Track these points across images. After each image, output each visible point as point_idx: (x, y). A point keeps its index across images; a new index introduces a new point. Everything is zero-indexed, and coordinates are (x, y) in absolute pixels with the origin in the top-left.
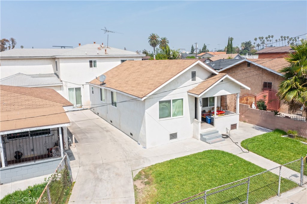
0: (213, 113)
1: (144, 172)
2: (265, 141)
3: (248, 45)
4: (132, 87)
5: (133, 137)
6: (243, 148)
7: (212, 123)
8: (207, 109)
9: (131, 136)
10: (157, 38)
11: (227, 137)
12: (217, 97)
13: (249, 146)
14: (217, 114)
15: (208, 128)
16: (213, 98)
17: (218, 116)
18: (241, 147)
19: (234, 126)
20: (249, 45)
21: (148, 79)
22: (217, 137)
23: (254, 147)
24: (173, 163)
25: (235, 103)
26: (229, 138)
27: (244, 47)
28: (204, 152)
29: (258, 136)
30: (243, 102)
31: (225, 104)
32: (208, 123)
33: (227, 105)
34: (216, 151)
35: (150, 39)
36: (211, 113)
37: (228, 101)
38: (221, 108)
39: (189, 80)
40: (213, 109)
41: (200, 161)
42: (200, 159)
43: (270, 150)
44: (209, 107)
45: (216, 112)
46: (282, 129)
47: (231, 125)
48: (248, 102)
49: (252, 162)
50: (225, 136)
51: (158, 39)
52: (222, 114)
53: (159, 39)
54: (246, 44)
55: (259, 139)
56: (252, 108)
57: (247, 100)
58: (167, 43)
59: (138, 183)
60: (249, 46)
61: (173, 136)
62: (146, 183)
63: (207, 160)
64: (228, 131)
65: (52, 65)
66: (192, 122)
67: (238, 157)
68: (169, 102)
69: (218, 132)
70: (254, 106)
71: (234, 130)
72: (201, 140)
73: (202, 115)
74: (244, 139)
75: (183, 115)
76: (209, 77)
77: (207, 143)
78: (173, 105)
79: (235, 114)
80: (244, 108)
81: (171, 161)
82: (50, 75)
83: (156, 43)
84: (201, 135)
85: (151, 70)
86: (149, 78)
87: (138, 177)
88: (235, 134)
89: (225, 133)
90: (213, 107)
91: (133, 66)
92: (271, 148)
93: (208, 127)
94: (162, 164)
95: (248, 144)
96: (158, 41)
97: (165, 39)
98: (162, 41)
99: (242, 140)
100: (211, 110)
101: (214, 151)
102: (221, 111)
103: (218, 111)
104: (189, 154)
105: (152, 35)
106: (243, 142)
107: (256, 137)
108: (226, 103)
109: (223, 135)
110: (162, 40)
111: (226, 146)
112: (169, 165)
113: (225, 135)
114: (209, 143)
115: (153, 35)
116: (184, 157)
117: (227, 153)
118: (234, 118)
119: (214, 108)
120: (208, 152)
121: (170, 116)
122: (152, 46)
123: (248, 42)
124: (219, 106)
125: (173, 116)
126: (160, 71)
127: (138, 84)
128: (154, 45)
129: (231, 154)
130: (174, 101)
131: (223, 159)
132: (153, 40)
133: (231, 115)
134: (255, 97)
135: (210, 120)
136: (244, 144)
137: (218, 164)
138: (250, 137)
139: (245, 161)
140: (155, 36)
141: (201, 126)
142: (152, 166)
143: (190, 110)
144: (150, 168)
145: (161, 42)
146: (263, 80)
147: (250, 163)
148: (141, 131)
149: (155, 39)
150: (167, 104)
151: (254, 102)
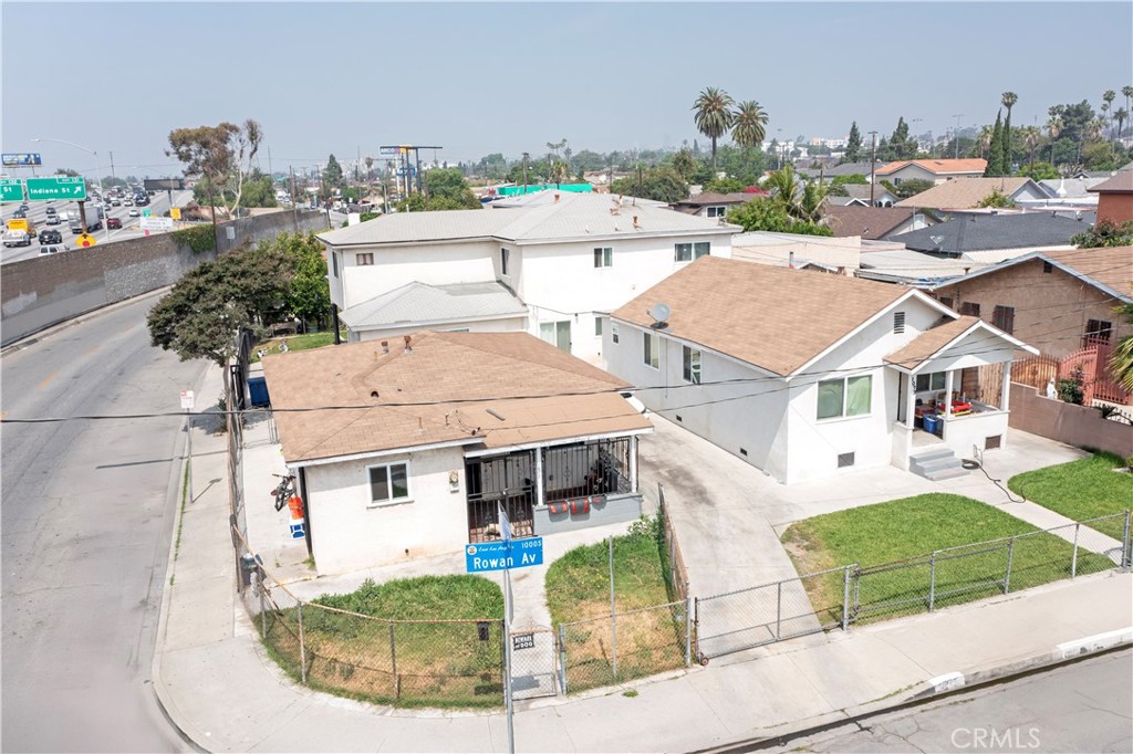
0: (943, 408)
1: (797, 528)
2: (1068, 479)
3: (1075, 119)
4: (751, 344)
5: (749, 457)
6: (1011, 493)
7: (938, 431)
8: (926, 397)
9: (743, 455)
10: (725, 104)
11: (976, 466)
12: (955, 371)
13: (1028, 488)
14: (952, 412)
15: (930, 444)
16: (944, 374)
17: (953, 416)
18: (1008, 490)
19: (993, 442)
20: (1080, 118)
21: (788, 326)
22: (949, 466)
23: (1038, 491)
24: (855, 515)
25: (1000, 382)
26: (979, 470)
27: (1057, 126)
28: (921, 497)
29: (1054, 466)
30: (1021, 377)
31: (972, 384)
32: (927, 431)
33: (979, 387)
34: (948, 495)
35: (698, 110)
36: (936, 407)
37: (982, 377)
38: (961, 395)
39: (889, 331)
40: (943, 396)
41: (913, 514)
42: (913, 510)
43: (1076, 498)
44: (931, 391)
45: (949, 407)
46: (1119, 454)
47: (988, 438)
48: (1038, 377)
49: (1029, 521)
50: (970, 465)
51: (727, 107)
52: (964, 410)
53: (733, 109)
54: (1068, 113)
55: (1053, 475)
56: (1046, 394)
57: (1034, 373)
58: (761, 123)
59: (792, 547)
60: (1079, 123)
61: (846, 459)
62: (807, 548)
63: (927, 514)
64: (979, 452)
65: (490, 258)
66: (891, 429)
67: (997, 510)
68: (841, 381)
69: (952, 454)
70: (1051, 390)
71: (994, 452)
72: (911, 470)
73: (917, 411)
74: (1016, 474)
75: (869, 411)
76: (935, 325)
77: (926, 477)
78: (848, 392)
79: (998, 411)
80: (1024, 396)
81: (849, 512)
82: (489, 286)
83: (721, 122)
84: (913, 460)
85: (791, 300)
86: (789, 322)
87: (787, 538)
88: (996, 461)
89: (970, 457)
90: (941, 391)
91: (733, 280)
92: (1078, 495)
93: (929, 442)
94: (833, 516)
95: (1022, 485)
96: (729, 116)
97: (752, 108)
98: (742, 116)
99: (1011, 475)
100: (937, 400)
101: (942, 495)
102: (962, 404)
103: (954, 403)
104: (886, 499)
105: (706, 92)
106: (1014, 479)
107: (1046, 469)
108: (977, 381)
109: (965, 461)
110: (741, 112)
111: (972, 487)
112: (847, 519)
113: (969, 462)
114: (931, 479)
115: (710, 92)
116: (876, 506)
117: (974, 501)
118: (995, 421)
119: (945, 393)
120: (930, 496)
121: (841, 414)
122: (707, 133)
123: (1078, 106)
124: (959, 390)
125: (847, 415)
126: (815, 305)
127: (766, 338)
128: (712, 130)
129: (982, 504)
130: (852, 380)
131: (964, 513)
132: (710, 112)
133: (986, 413)
134: (1058, 366)
135: (935, 424)
136: (1016, 484)
137: (951, 521)
138: (1032, 469)
139: (1013, 519)
140: (717, 99)
141: (914, 437)
142: (811, 518)
143: (888, 400)
144: (809, 523)
145: (741, 119)
146: (1086, 315)
147: (1023, 522)
148: (773, 447)
149: (719, 110)
150: (836, 388)
151: (1053, 380)
